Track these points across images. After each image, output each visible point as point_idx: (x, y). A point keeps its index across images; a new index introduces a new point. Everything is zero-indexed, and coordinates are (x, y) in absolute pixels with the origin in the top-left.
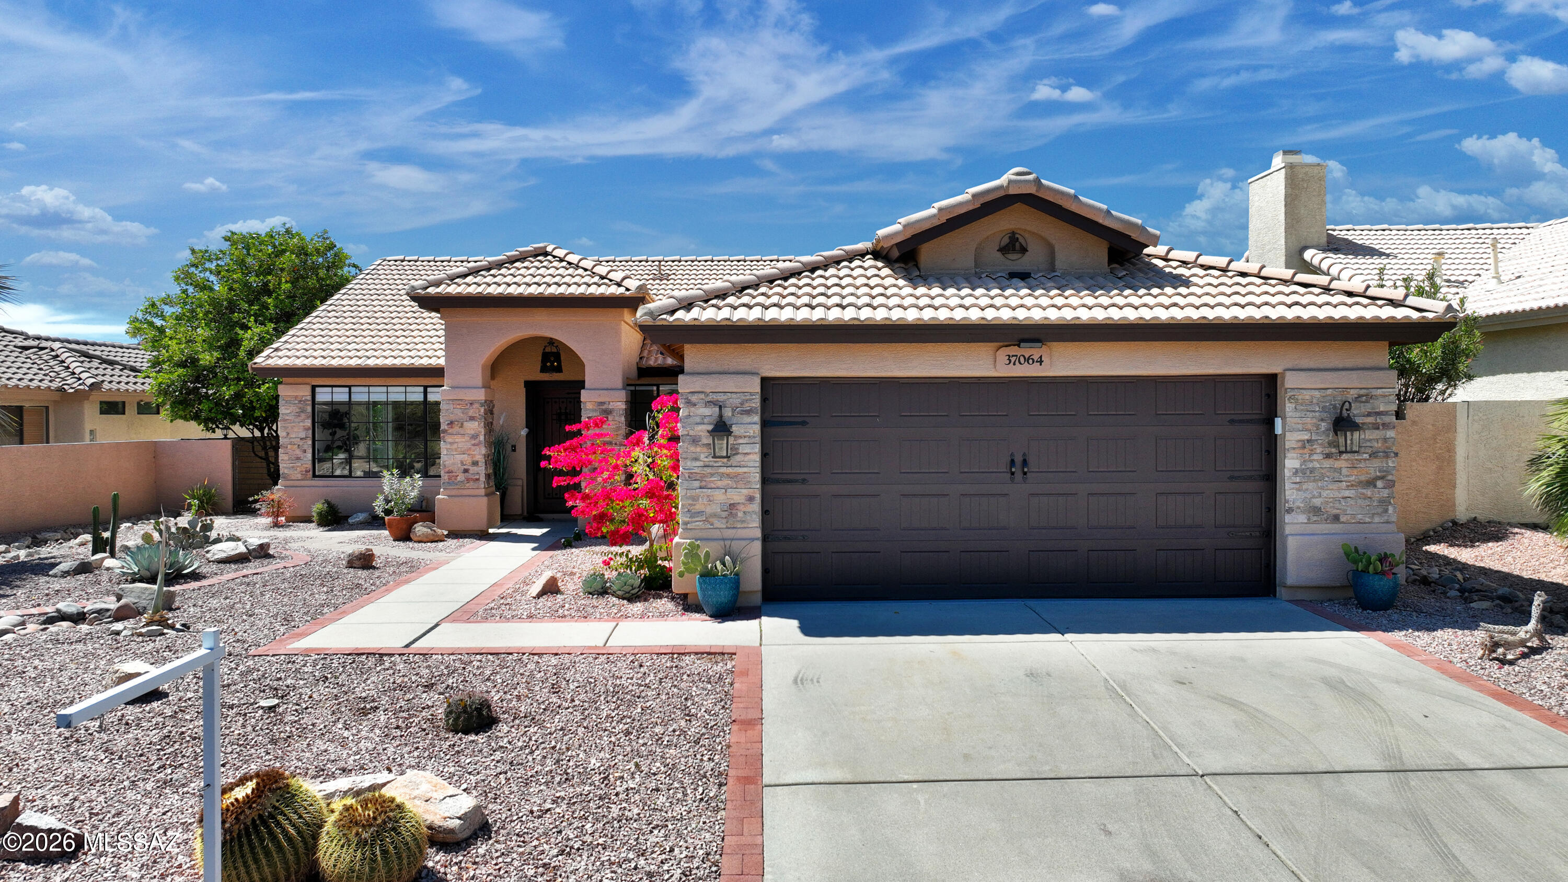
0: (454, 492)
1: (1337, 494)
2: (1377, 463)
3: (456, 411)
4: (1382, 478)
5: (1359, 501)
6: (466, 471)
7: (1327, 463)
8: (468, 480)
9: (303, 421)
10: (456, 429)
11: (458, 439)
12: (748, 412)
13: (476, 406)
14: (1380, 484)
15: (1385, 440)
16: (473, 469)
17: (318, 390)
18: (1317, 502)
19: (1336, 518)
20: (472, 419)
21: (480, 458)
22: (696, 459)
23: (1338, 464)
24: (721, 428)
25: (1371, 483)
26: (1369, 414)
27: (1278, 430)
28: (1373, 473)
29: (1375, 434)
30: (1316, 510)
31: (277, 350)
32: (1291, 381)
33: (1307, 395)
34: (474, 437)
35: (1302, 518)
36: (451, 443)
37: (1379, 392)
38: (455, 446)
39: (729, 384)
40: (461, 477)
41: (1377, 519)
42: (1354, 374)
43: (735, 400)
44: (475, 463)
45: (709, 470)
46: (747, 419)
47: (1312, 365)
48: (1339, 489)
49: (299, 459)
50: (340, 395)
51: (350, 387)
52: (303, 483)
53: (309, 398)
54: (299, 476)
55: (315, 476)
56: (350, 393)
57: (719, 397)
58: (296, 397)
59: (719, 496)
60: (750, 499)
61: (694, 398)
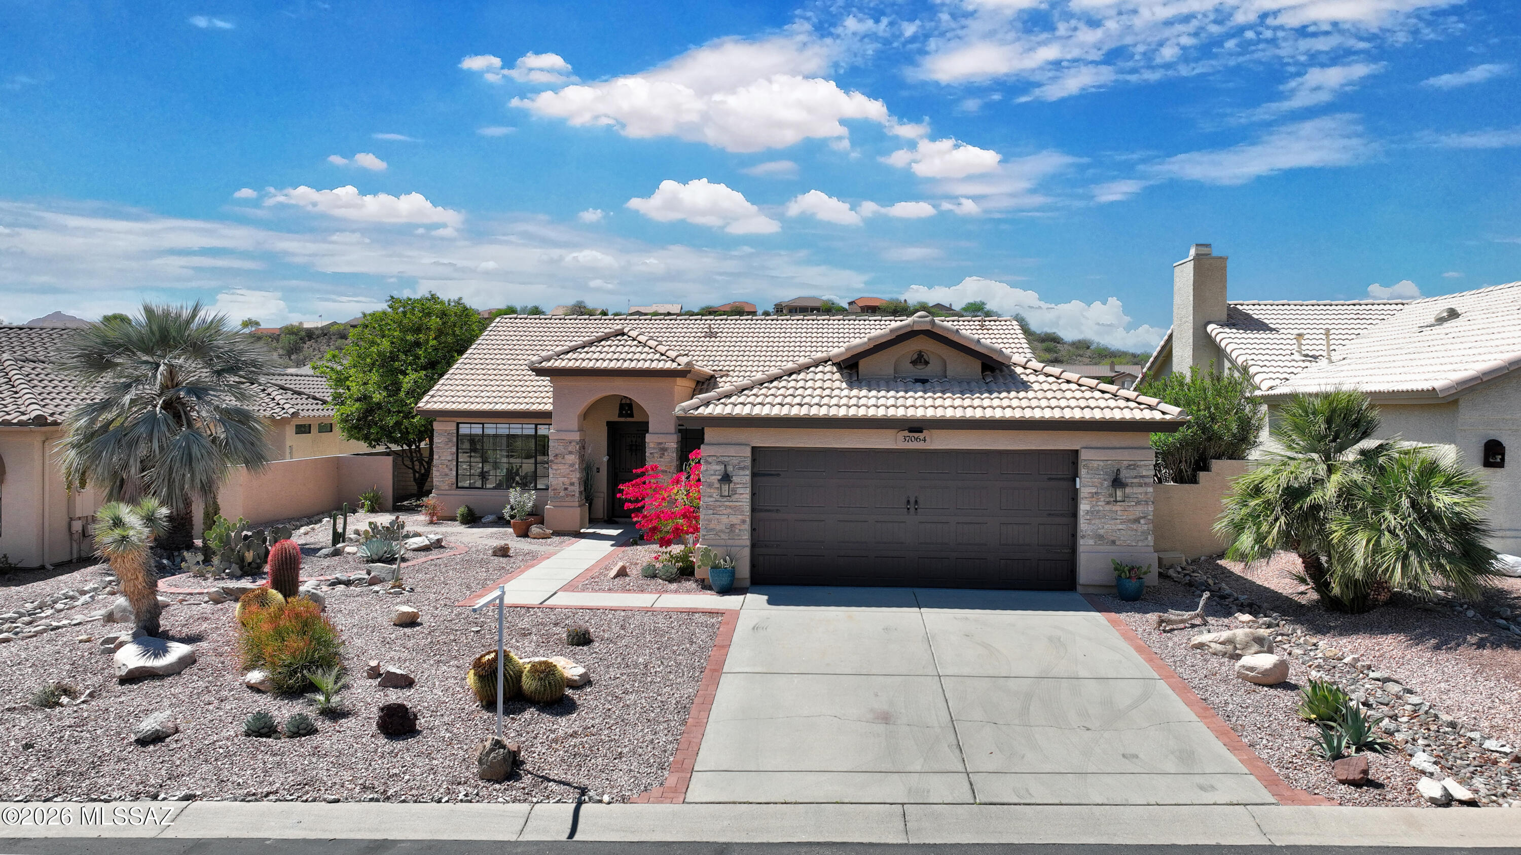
0: (557, 504)
1: (1114, 527)
2: (1140, 508)
4: (1144, 517)
5: (1129, 532)
6: (566, 489)
7: (1108, 508)
8: (567, 496)
9: (450, 448)
10: (560, 459)
11: (561, 466)
12: (743, 469)
14: (1142, 521)
15: (1146, 493)
16: (571, 488)
17: (461, 425)
18: (1101, 532)
19: (1113, 542)
20: (571, 453)
21: (575, 480)
22: (711, 496)
23: (1115, 508)
24: (726, 478)
25: (1137, 521)
26: (1136, 477)
27: (1078, 487)
28: (1138, 514)
29: (1140, 490)
30: (1101, 537)
31: (432, 396)
32: (1084, 455)
33: (1095, 464)
34: (572, 465)
35: (1091, 542)
36: (556, 470)
37: (1142, 463)
38: (559, 471)
39: (732, 451)
40: (562, 493)
41: (1140, 544)
42: (1126, 452)
43: (735, 461)
44: (573, 484)
45: (718, 503)
46: (742, 472)
47: (1099, 445)
48: (1116, 524)
49: (447, 475)
50: (477, 430)
51: (483, 424)
52: (449, 492)
53: (455, 431)
54: (447, 487)
55: (457, 487)
56: (483, 428)
57: (725, 459)
58: (446, 430)
59: (724, 519)
60: (744, 521)
61: (710, 460)
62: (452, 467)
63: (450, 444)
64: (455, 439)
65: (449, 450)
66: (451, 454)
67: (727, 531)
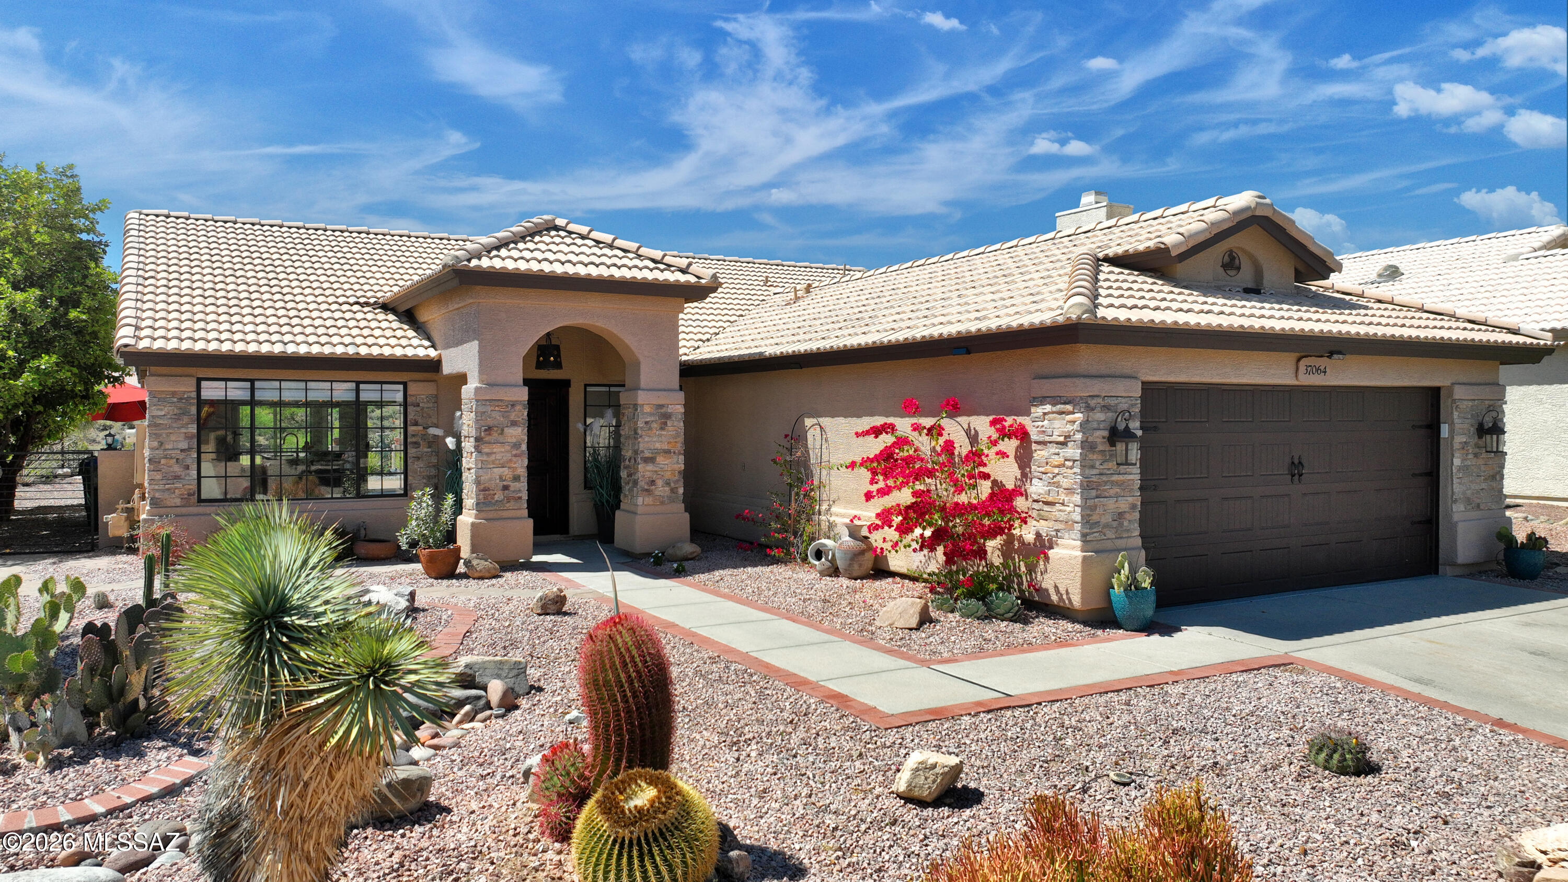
0: (491, 515)
3: (494, 414)
6: (506, 488)
8: (509, 499)
10: (495, 435)
11: (497, 448)
12: (1133, 417)
13: (518, 407)
16: (514, 486)
17: (204, 383)
20: (514, 424)
21: (522, 472)
22: (1093, 467)
34: (516, 446)
36: (488, 454)
38: (493, 457)
39: (1121, 388)
40: (499, 496)
43: (1124, 405)
44: (516, 478)
45: (1104, 478)
49: (177, 477)
50: (237, 391)
51: (252, 381)
52: (184, 510)
53: (194, 395)
54: (178, 501)
55: (200, 500)
56: (253, 389)
57: (1112, 402)
58: (174, 394)
59: (1111, 504)
60: (1133, 507)
61: (1092, 402)
62: (189, 461)
63: (186, 419)
64: (194, 410)
65: (183, 430)
66: (188, 437)
67: (1115, 524)
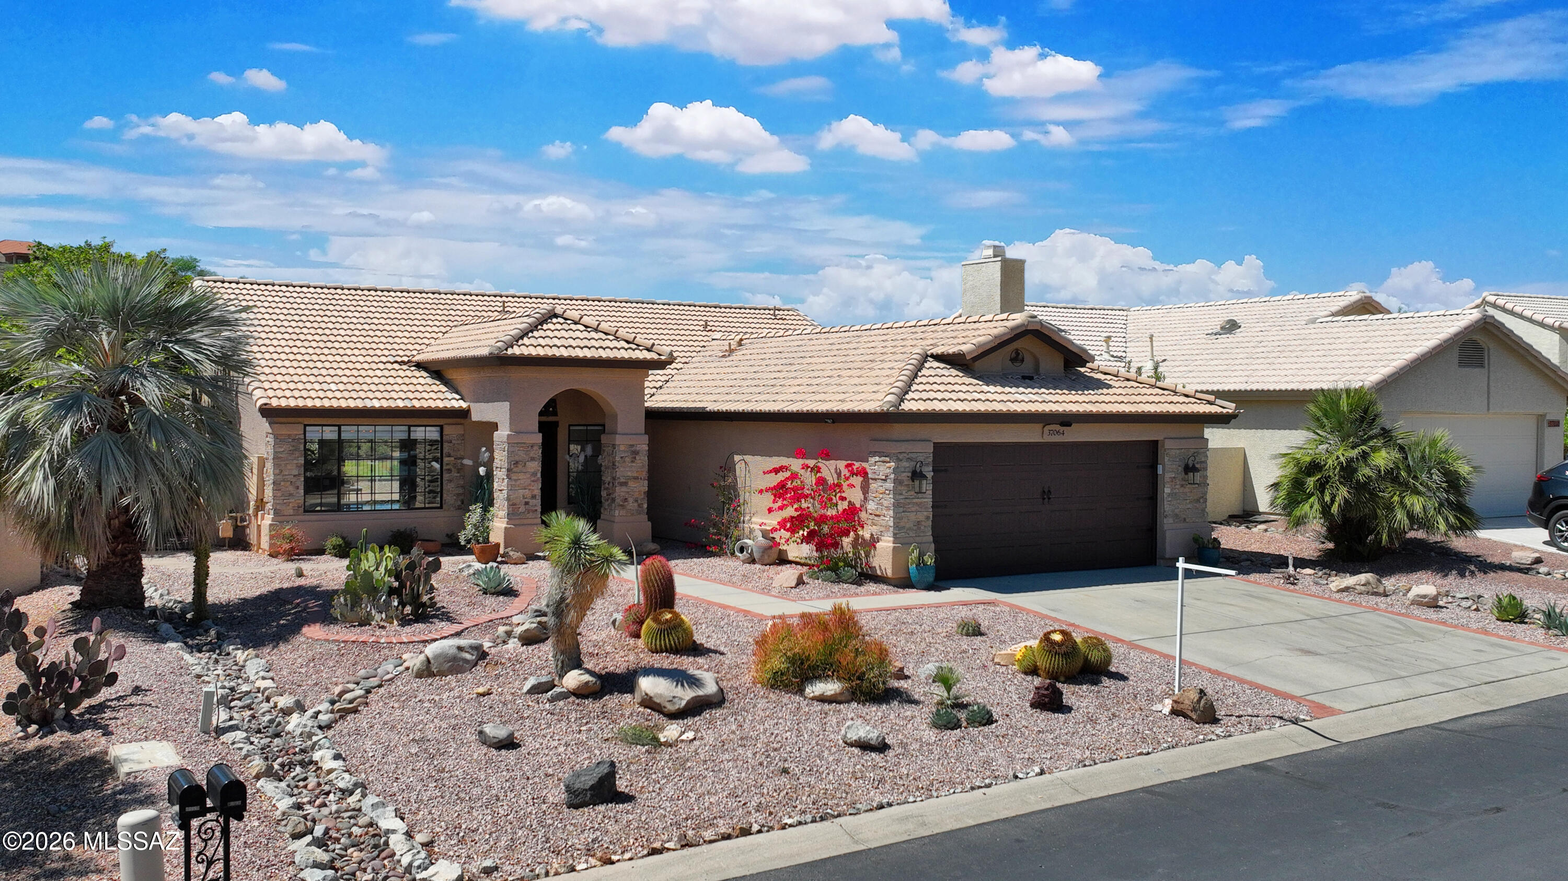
3: (520, 453)
6: (527, 503)
9: (296, 458)
13: (535, 448)
16: (532, 502)
17: (308, 428)
21: (538, 492)
22: (901, 494)
24: (918, 474)
36: (516, 480)
39: (919, 447)
40: (522, 509)
43: (922, 457)
45: (908, 501)
46: (926, 469)
49: (291, 495)
50: (329, 434)
51: (339, 427)
52: (296, 518)
53: (302, 437)
54: (291, 512)
55: (305, 511)
56: (340, 432)
57: (914, 456)
58: (289, 435)
59: (912, 516)
60: (928, 518)
61: (901, 457)
62: (299, 484)
63: (297, 454)
64: (302, 447)
65: (295, 462)
66: (298, 466)
67: (915, 528)
